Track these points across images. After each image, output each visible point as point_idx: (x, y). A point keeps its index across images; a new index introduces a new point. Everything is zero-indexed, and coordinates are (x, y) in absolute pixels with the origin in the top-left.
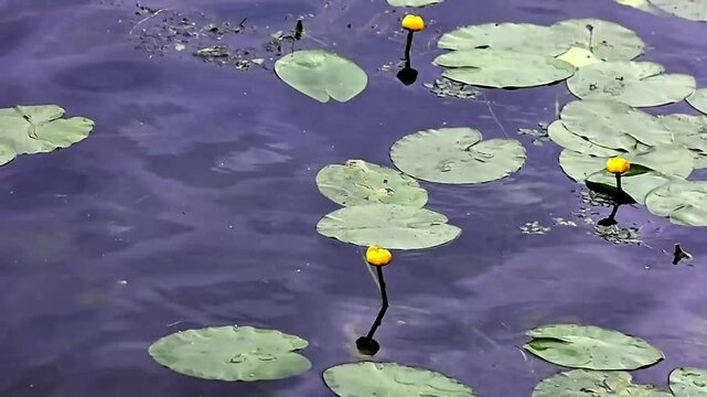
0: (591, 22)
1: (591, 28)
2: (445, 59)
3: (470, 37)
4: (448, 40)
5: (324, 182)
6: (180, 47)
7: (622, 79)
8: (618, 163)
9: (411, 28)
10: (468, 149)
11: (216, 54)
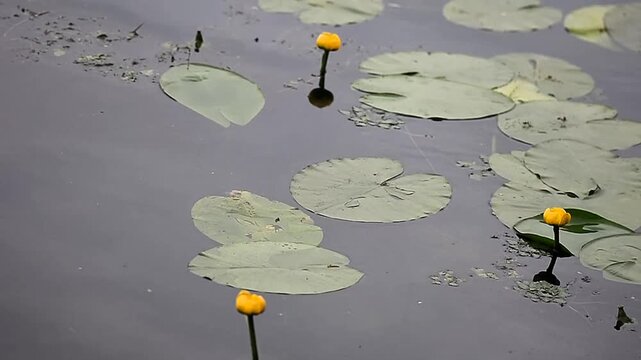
0: (535, 57)
1: (534, 62)
2: (367, 84)
3: (396, 62)
4: (373, 64)
5: (202, 214)
6: (59, 53)
7: (565, 119)
8: (556, 214)
9: (327, 47)
10: (384, 184)
11: (99, 62)
